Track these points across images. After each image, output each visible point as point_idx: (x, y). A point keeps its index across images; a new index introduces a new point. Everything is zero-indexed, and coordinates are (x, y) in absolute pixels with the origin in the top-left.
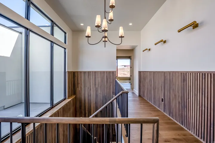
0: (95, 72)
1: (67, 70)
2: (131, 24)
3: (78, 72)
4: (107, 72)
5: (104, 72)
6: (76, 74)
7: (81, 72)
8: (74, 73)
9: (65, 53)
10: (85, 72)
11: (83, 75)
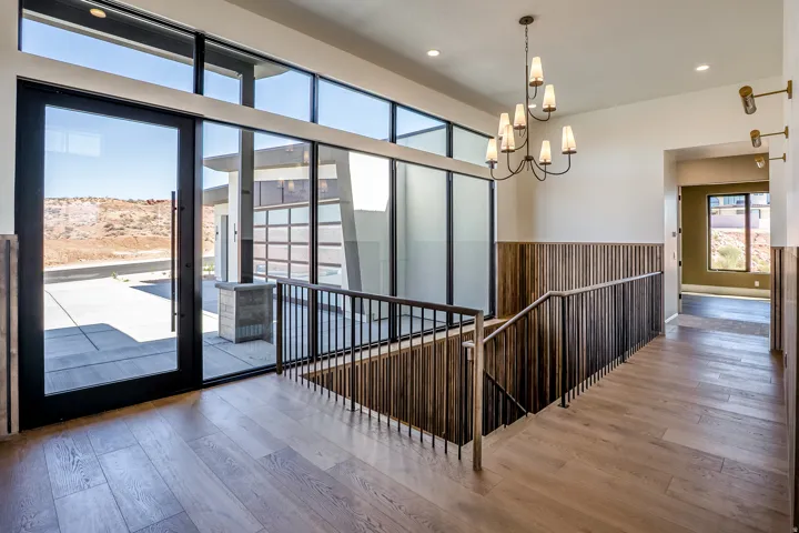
0: (586, 247)
1: (496, 240)
2: (703, 68)
3: (533, 244)
4: (626, 247)
5: (616, 247)
6: (528, 252)
7: (542, 245)
8: (523, 247)
9: (492, 191)
10: (553, 246)
11: (546, 252)
